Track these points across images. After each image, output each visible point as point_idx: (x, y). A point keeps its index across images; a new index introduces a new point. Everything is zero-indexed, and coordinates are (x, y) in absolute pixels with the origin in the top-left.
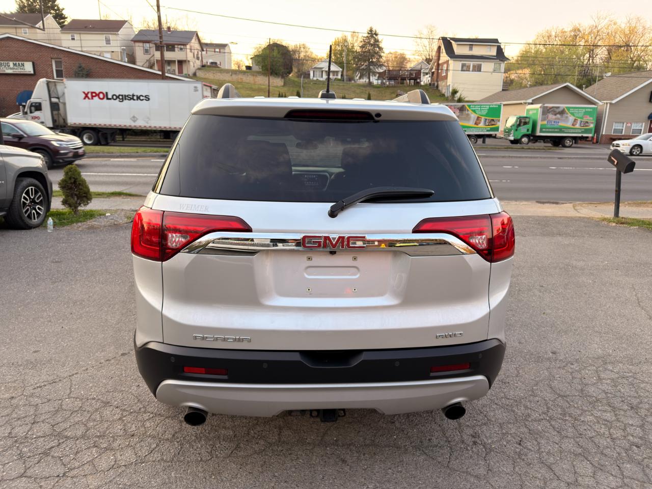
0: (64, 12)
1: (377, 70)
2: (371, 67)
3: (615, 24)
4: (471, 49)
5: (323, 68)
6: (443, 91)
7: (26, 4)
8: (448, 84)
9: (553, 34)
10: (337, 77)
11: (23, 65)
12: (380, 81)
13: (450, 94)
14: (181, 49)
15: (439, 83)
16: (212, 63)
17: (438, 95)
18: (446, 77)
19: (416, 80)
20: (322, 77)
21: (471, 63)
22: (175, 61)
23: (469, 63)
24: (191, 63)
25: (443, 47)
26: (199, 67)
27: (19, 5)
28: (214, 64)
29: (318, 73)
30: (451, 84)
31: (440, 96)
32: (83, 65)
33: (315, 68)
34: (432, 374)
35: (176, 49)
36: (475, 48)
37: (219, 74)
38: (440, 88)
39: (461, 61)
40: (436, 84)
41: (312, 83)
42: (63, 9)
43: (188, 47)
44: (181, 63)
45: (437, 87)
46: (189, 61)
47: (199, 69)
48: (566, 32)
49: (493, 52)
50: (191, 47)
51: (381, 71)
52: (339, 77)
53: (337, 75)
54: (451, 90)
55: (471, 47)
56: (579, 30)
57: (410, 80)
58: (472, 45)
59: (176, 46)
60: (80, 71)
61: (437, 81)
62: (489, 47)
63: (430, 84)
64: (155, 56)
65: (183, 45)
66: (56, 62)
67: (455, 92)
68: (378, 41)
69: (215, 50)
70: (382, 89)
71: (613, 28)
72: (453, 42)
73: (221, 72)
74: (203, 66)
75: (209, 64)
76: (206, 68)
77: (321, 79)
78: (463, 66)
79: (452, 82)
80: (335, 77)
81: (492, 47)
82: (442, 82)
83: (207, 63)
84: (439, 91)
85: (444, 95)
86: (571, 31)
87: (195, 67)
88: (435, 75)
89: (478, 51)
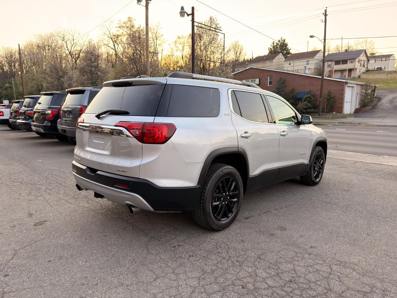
0: (290, 51)
7: (273, 50)
11: (255, 80)
14: (352, 62)
16: (378, 68)
22: (346, 70)
24: (358, 70)
26: (364, 72)
27: (270, 51)
28: (380, 69)
32: (282, 78)
34: (115, 186)
35: (348, 62)
37: (378, 75)
42: (290, 49)
43: (357, 60)
44: (350, 70)
46: (356, 69)
47: (363, 73)
50: (359, 59)
59: (348, 61)
60: (280, 81)
64: (334, 68)
65: (353, 59)
66: (270, 77)
69: (382, 59)
73: (379, 74)
74: (368, 71)
75: (376, 69)
76: (369, 72)
83: (375, 68)
87: (361, 72)
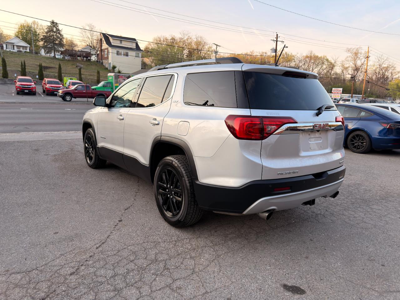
1: (60, 49)
2: (56, 47)
3: (191, 38)
4: (121, 43)
5: (14, 43)
6: (107, 66)
8: (109, 62)
9: (162, 39)
10: (26, 50)
12: (62, 56)
13: (111, 68)
15: (103, 61)
17: (104, 68)
18: (107, 58)
19: (88, 58)
20: (14, 49)
21: (122, 51)
23: (121, 50)
25: (103, 39)
29: (10, 47)
30: (111, 62)
31: (105, 69)
33: (7, 42)
34: (340, 178)
36: (123, 42)
38: (104, 64)
39: (116, 49)
40: (101, 62)
41: (9, 53)
45: (102, 63)
48: (168, 39)
49: (134, 46)
51: (63, 50)
52: (28, 50)
53: (26, 49)
54: (112, 66)
55: (121, 41)
56: (175, 40)
57: (83, 57)
58: (122, 40)
61: (102, 60)
62: (131, 42)
63: (97, 61)
67: (114, 67)
68: (59, 30)
70: (65, 61)
71: (189, 41)
72: (110, 37)
77: (14, 51)
78: (118, 52)
79: (112, 61)
80: (25, 50)
81: (133, 43)
82: (105, 60)
84: (104, 66)
85: (107, 69)
86: (170, 39)
88: (100, 56)
89: (125, 44)
